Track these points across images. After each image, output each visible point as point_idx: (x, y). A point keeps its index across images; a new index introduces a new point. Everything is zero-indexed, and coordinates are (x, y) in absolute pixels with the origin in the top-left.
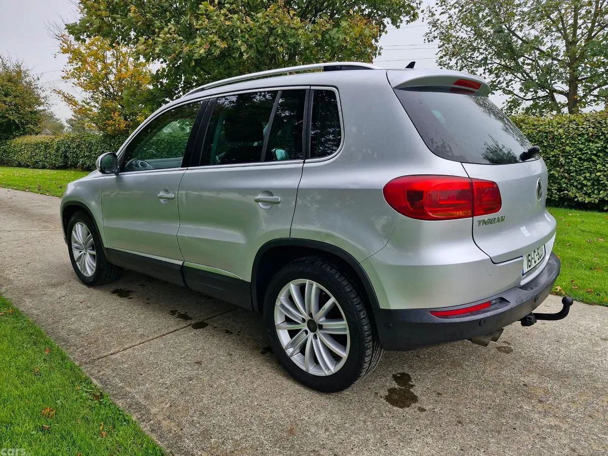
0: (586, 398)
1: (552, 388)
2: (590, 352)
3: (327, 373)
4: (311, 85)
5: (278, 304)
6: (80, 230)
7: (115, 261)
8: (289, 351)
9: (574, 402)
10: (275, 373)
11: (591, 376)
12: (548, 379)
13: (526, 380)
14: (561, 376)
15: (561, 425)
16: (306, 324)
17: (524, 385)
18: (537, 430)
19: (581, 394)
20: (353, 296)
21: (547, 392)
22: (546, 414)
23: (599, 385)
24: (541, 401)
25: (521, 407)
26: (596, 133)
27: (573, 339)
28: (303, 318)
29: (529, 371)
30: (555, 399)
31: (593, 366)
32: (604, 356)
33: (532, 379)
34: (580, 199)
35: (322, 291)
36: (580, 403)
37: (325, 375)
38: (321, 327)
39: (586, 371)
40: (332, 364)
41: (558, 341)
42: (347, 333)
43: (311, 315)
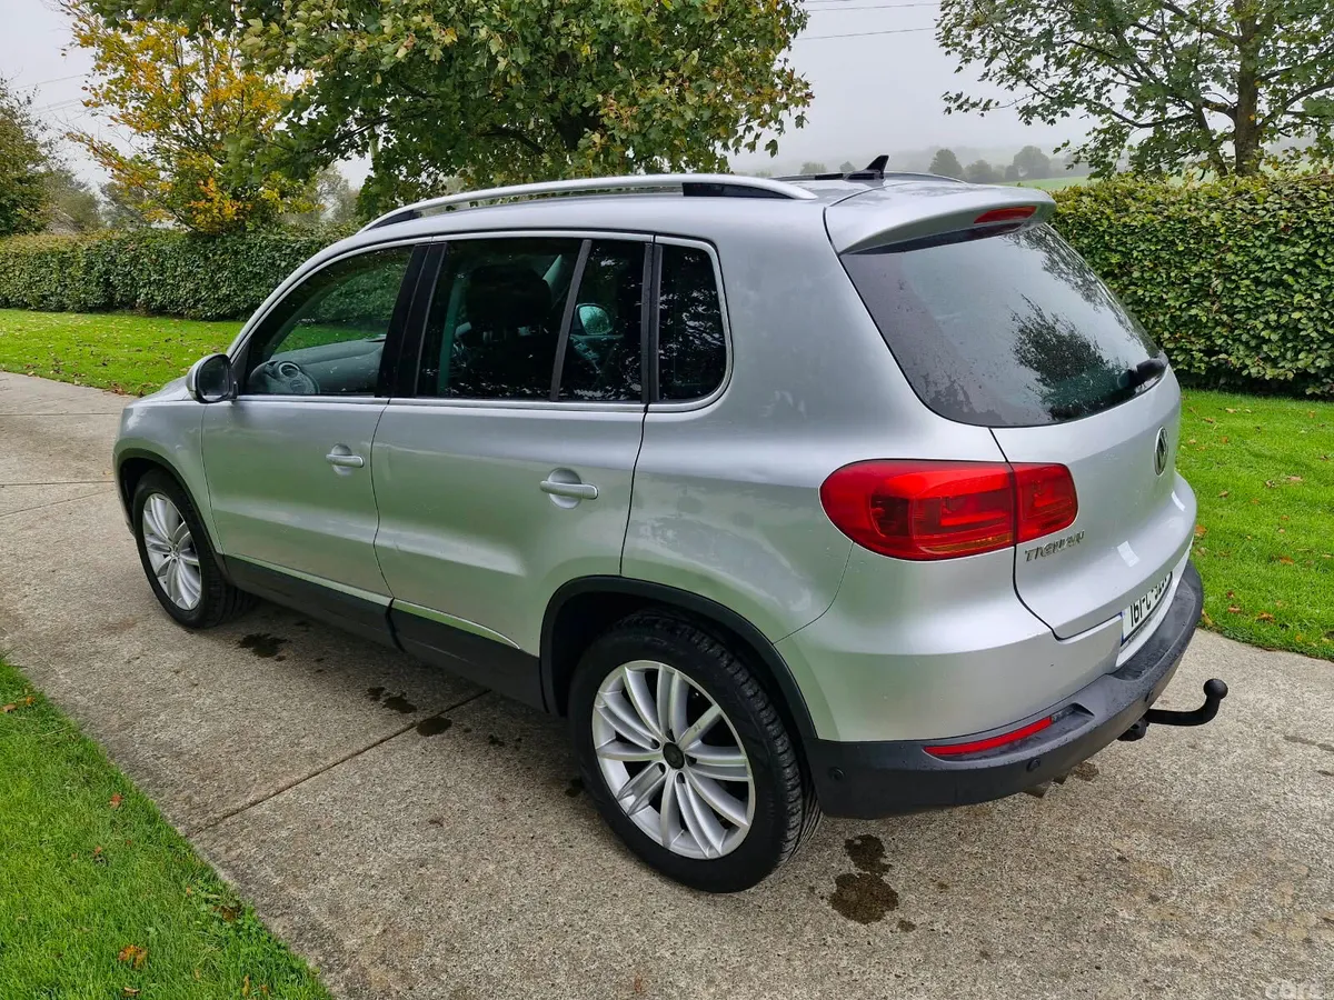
0: (1247, 887)
1: (1178, 865)
2: (1260, 772)
3: (708, 854)
4: (655, 234)
5: (598, 707)
6: (159, 512)
7: (241, 582)
8: (628, 802)
9: (1222, 899)
10: (598, 844)
11: (1260, 832)
12: (1170, 842)
13: (1125, 846)
14: (1199, 835)
15: (1194, 954)
16: (660, 751)
17: (1120, 859)
18: (1144, 969)
19: (1239, 878)
20: (761, 705)
21: (1166, 875)
22: (1163, 929)
23: (1278, 856)
24: (1154, 899)
25: (1114, 915)
26: (1294, 223)
27: (1227, 740)
28: (654, 740)
29: (1131, 824)
30: (1184, 891)
31: (1266, 807)
32: (1291, 780)
33: (1138, 844)
34: (1253, 371)
35: (692, 690)
36: (1236, 901)
37: (703, 857)
38: (693, 761)
39: (1250, 821)
40: (718, 836)
41: (1193, 747)
42: (749, 778)
43: (670, 733)
